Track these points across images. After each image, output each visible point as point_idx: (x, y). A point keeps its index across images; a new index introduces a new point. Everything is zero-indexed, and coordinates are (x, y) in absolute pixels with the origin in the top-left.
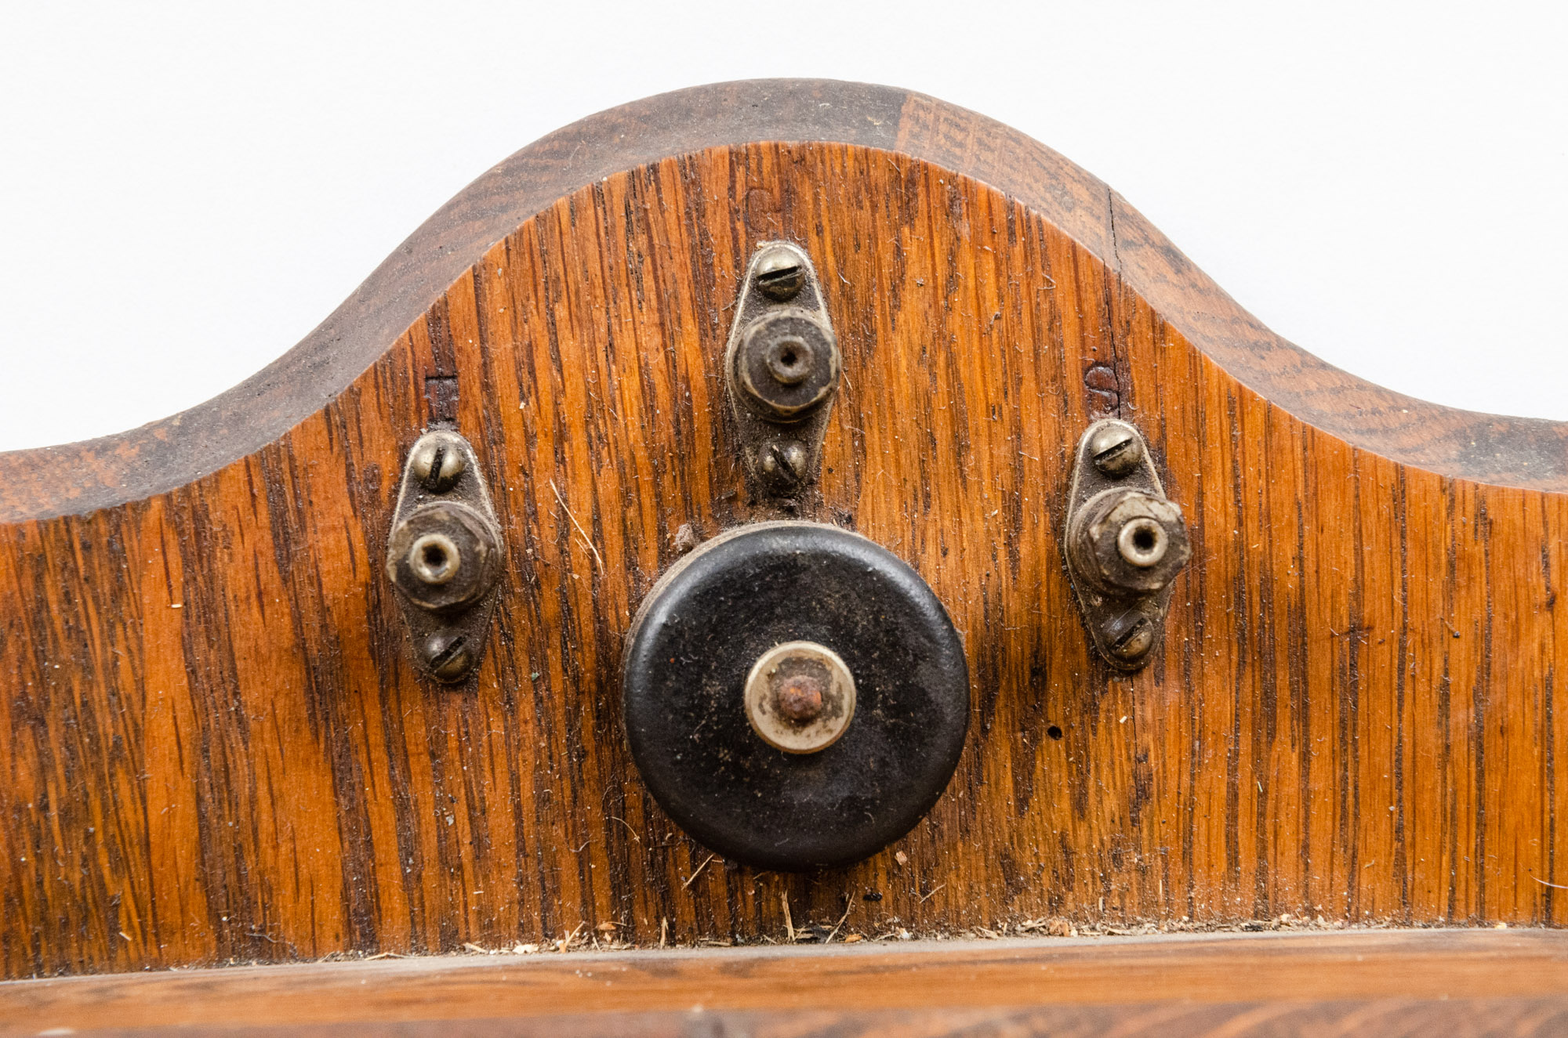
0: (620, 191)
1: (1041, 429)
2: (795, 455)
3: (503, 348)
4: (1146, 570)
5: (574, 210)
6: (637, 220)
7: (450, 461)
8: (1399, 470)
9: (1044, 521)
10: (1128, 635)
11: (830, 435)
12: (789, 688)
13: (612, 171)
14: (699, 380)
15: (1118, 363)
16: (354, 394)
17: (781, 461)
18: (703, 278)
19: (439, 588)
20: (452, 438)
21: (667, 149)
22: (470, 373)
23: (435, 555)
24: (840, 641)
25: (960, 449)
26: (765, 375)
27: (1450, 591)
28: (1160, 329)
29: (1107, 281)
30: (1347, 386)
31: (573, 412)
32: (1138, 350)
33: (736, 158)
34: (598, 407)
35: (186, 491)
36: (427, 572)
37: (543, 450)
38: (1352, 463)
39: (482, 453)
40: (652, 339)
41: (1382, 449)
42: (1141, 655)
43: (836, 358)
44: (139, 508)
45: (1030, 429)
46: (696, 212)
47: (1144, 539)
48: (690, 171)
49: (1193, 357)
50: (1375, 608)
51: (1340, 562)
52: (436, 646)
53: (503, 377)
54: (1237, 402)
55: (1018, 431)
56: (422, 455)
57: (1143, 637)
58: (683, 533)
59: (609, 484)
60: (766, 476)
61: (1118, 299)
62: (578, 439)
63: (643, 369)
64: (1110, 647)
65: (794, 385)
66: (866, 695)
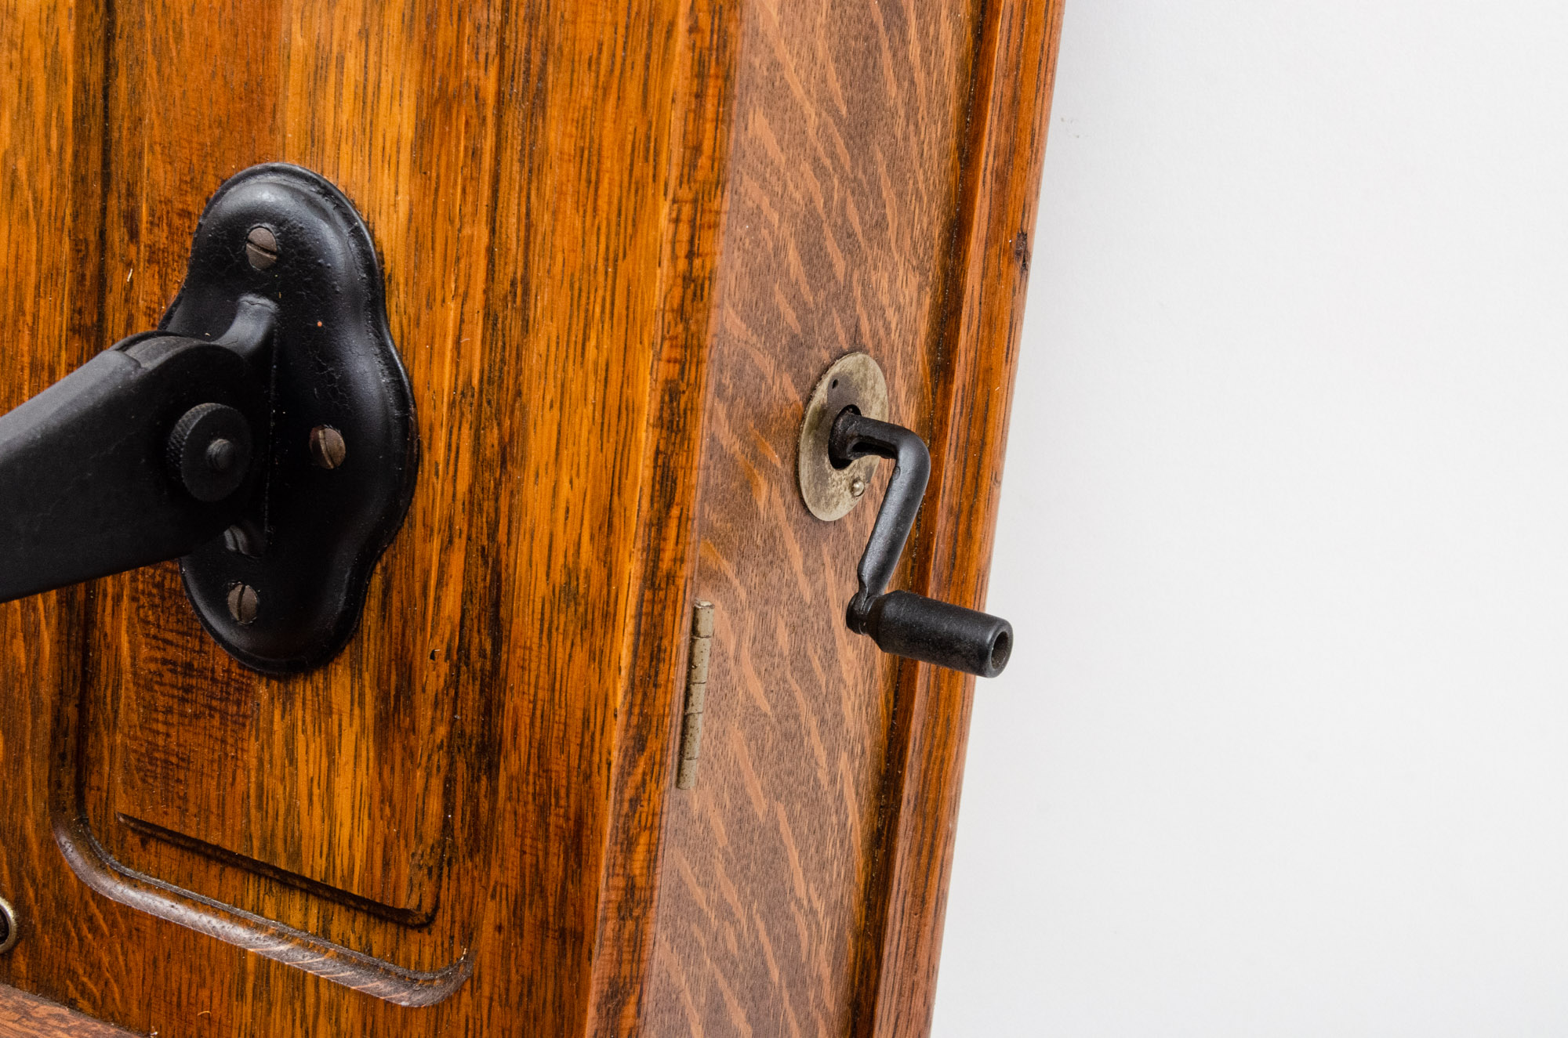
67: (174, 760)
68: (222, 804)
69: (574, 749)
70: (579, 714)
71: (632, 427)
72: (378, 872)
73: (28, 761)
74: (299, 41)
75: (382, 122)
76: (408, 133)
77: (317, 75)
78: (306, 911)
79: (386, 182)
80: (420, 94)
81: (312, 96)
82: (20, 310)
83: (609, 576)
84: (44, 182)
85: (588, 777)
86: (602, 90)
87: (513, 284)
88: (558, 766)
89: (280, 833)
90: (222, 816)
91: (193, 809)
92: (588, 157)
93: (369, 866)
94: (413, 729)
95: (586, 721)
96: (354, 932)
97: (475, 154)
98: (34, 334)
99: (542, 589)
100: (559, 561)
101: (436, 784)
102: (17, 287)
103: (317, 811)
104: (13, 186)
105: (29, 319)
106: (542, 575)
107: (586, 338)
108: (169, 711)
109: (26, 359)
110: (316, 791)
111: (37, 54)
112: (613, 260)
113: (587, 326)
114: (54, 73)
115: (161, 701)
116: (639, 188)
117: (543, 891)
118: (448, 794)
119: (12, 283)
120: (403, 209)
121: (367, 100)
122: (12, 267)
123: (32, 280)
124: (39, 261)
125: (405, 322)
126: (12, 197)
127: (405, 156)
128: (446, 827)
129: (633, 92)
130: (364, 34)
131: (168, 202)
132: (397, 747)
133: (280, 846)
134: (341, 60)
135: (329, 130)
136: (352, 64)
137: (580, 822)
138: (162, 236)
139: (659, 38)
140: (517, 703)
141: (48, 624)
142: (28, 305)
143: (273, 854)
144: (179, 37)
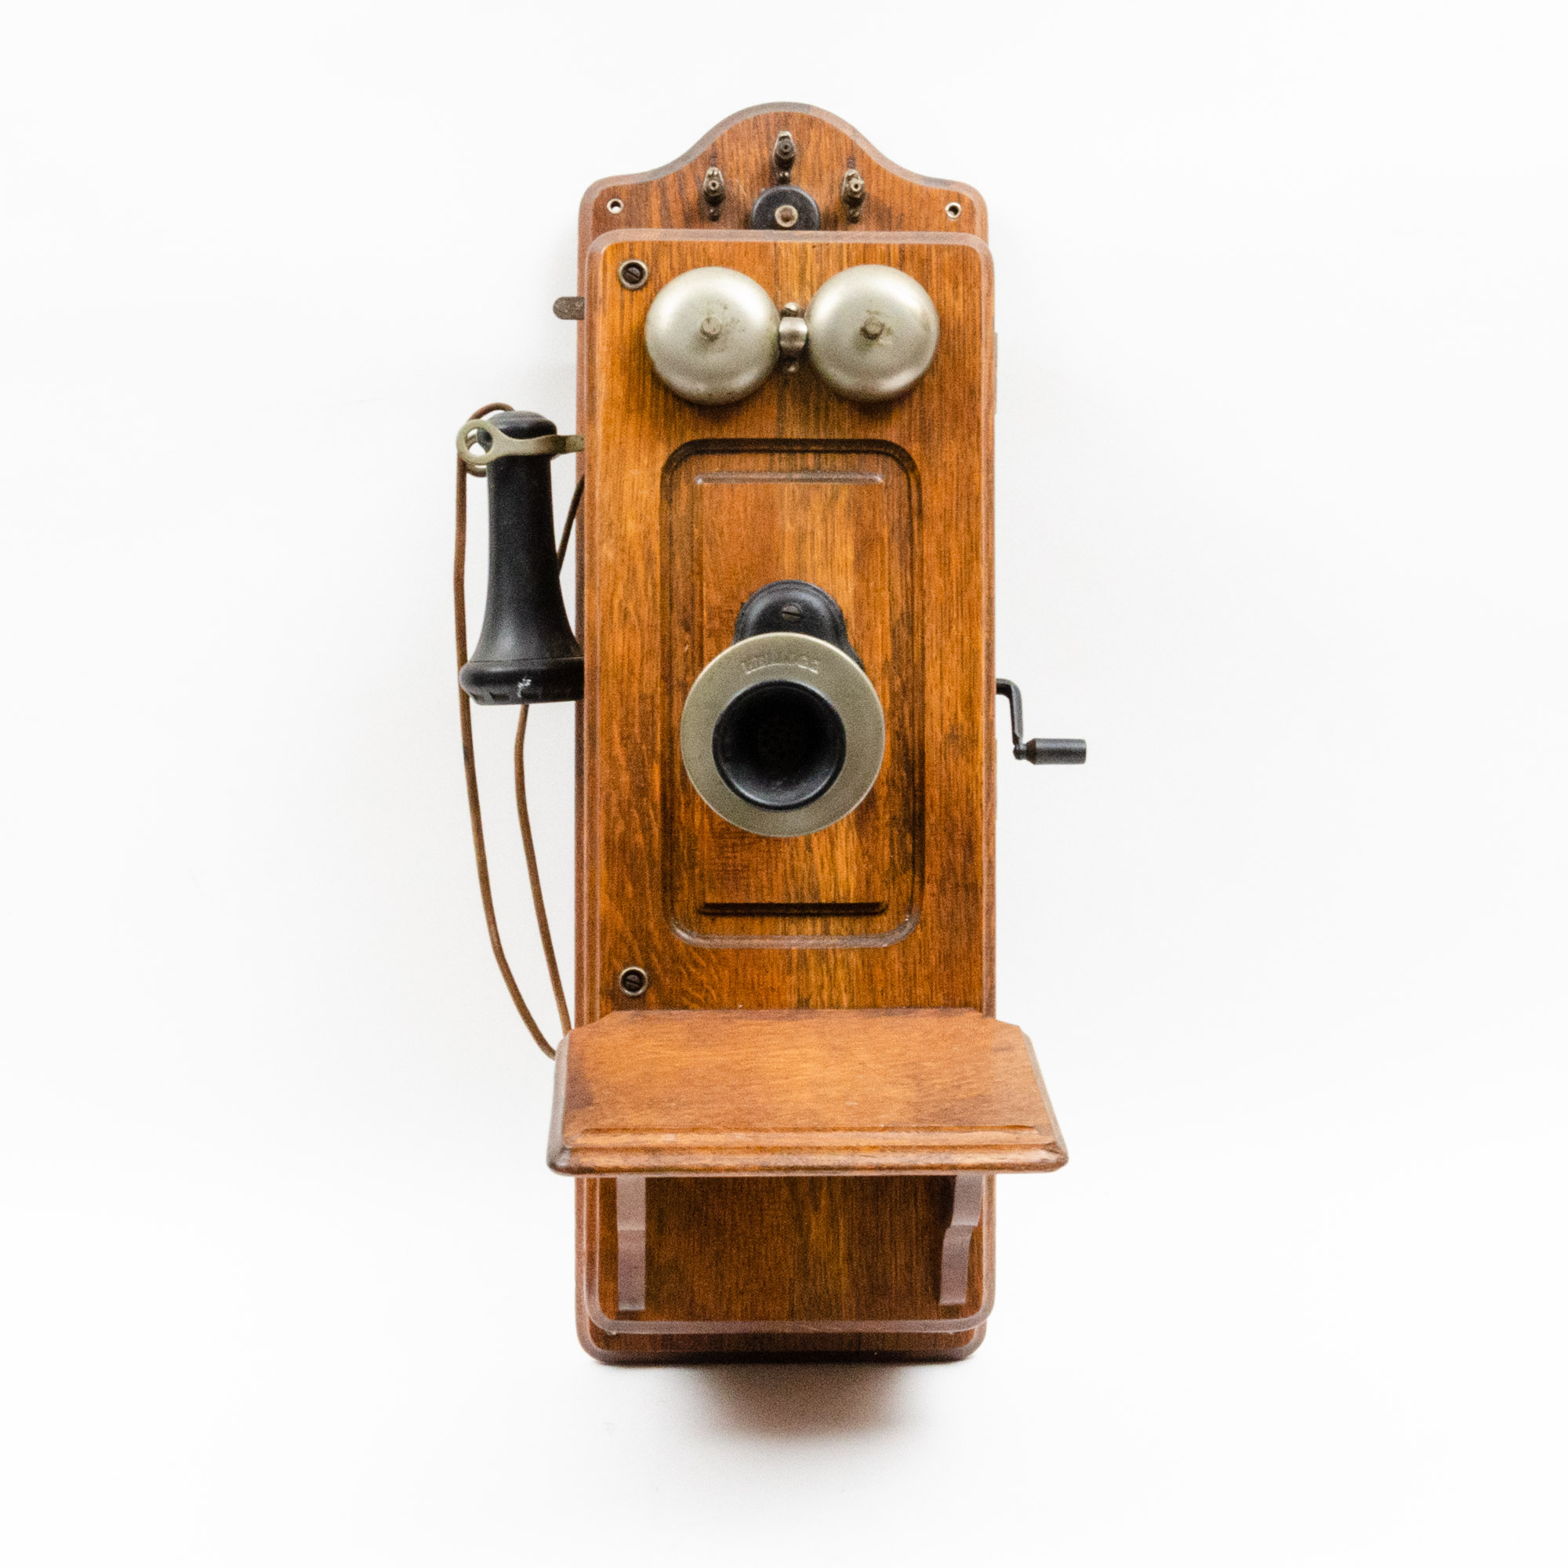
0: (752, 121)
1: (837, 171)
2: (787, 174)
3: (726, 151)
4: (856, 193)
5: (743, 124)
6: (756, 126)
7: (716, 173)
8: (911, 183)
9: (838, 191)
10: (854, 213)
11: (794, 171)
12: (784, 213)
13: (750, 117)
14: (767, 159)
15: (854, 159)
16: (696, 160)
17: (784, 175)
18: (769, 138)
19: (715, 192)
20: (716, 169)
21: (761, 113)
22: (720, 157)
23: (714, 185)
24: (795, 205)
25: (820, 176)
26: (781, 151)
27: (921, 208)
28: (863, 152)
29: (852, 143)
30: (901, 169)
31: (741, 166)
32: (858, 156)
33: (776, 114)
34: (746, 163)
35: (661, 180)
36: (712, 188)
37: (735, 173)
38: (901, 180)
39: (722, 173)
40: (757, 150)
41: (909, 179)
42: (857, 218)
43: (795, 150)
44: (651, 182)
45: (835, 172)
46: (768, 124)
47: (856, 186)
48: (767, 117)
49: (870, 159)
50: (906, 211)
51: (898, 202)
52: (712, 211)
53: (727, 158)
54: (878, 167)
55: (833, 172)
56: (710, 172)
57: (857, 214)
58: (763, 189)
59: (748, 181)
60: (781, 178)
61: (854, 145)
62: (742, 172)
63: (755, 156)
64: (851, 216)
65: (786, 154)
66: (800, 218)
67: (739, 868)
68: (770, 880)
69: (963, 804)
70: (964, 788)
71: (977, 660)
72: (864, 888)
73: (648, 892)
74: (789, 527)
75: (837, 555)
76: (851, 557)
77: (801, 538)
78: (814, 925)
79: (840, 580)
80: (856, 542)
81: (799, 551)
82: (632, 673)
83: (973, 725)
84: (644, 611)
85: (972, 814)
86: (947, 527)
87: (902, 615)
88: (957, 814)
89: (806, 886)
90: (771, 888)
91: (753, 889)
92: (944, 557)
93: (858, 888)
94: (878, 819)
95: (968, 790)
96: (843, 926)
97: (882, 562)
98: (640, 682)
99: (940, 738)
100: (947, 723)
101: (887, 842)
102: (630, 662)
103: (827, 870)
104: (625, 616)
105: (637, 676)
106: (938, 729)
107: (950, 628)
108: (734, 845)
109: (637, 696)
110: (825, 860)
111: (639, 554)
112: (960, 593)
113: (950, 622)
114: (649, 561)
115: (730, 842)
116: (969, 563)
117: (954, 869)
118: (891, 845)
119: (626, 661)
120: (851, 590)
121: (828, 548)
122: (626, 652)
123: (639, 656)
124: (643, 646)
125: (856, 637)
126: (625, 619)
127: (850, 569)
128: (892, 862)
129: (962, 525)
130: (824, 520)
131: (719, 608)
132: (870, 829)
133: (805, 892)
134: (813, 533)
135: (809, 562)
136: (819, 533)
137: (969, 836)
138: (717, 623)
139: (973, 504)
140: (933, 793)
141: (656, 819)
142: (637, 671)
143: (803, 896)
144: (721, 534)
